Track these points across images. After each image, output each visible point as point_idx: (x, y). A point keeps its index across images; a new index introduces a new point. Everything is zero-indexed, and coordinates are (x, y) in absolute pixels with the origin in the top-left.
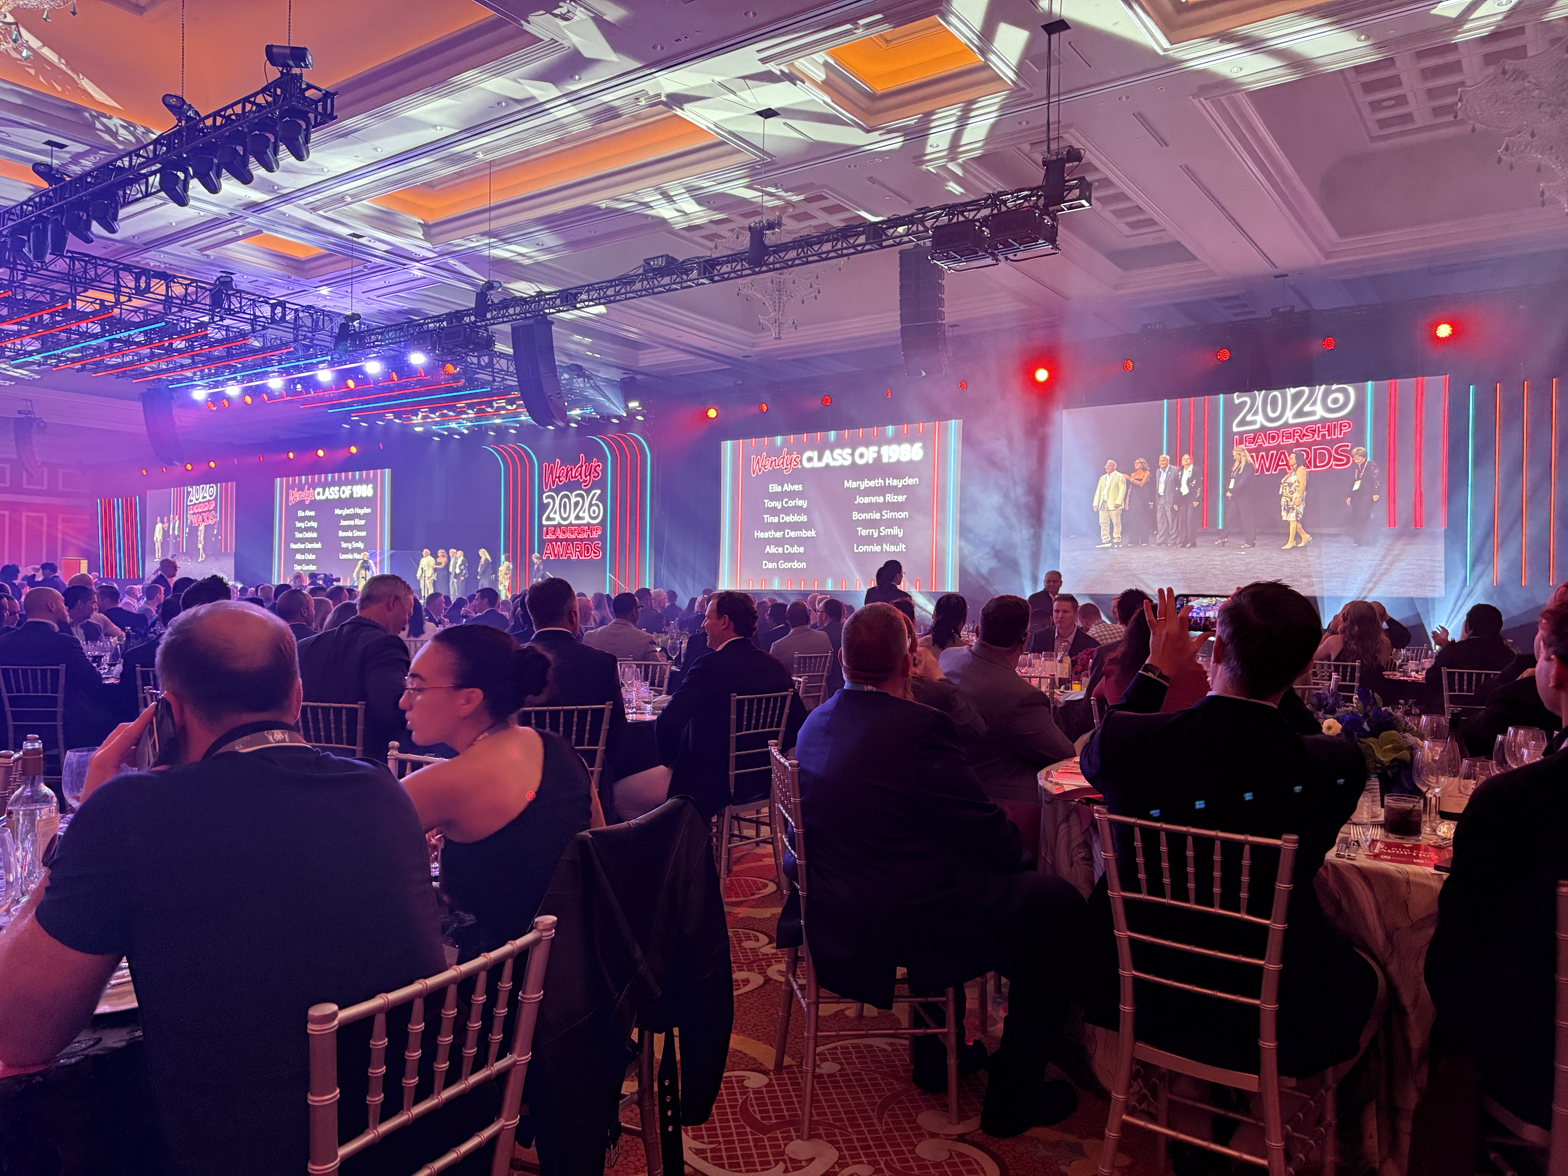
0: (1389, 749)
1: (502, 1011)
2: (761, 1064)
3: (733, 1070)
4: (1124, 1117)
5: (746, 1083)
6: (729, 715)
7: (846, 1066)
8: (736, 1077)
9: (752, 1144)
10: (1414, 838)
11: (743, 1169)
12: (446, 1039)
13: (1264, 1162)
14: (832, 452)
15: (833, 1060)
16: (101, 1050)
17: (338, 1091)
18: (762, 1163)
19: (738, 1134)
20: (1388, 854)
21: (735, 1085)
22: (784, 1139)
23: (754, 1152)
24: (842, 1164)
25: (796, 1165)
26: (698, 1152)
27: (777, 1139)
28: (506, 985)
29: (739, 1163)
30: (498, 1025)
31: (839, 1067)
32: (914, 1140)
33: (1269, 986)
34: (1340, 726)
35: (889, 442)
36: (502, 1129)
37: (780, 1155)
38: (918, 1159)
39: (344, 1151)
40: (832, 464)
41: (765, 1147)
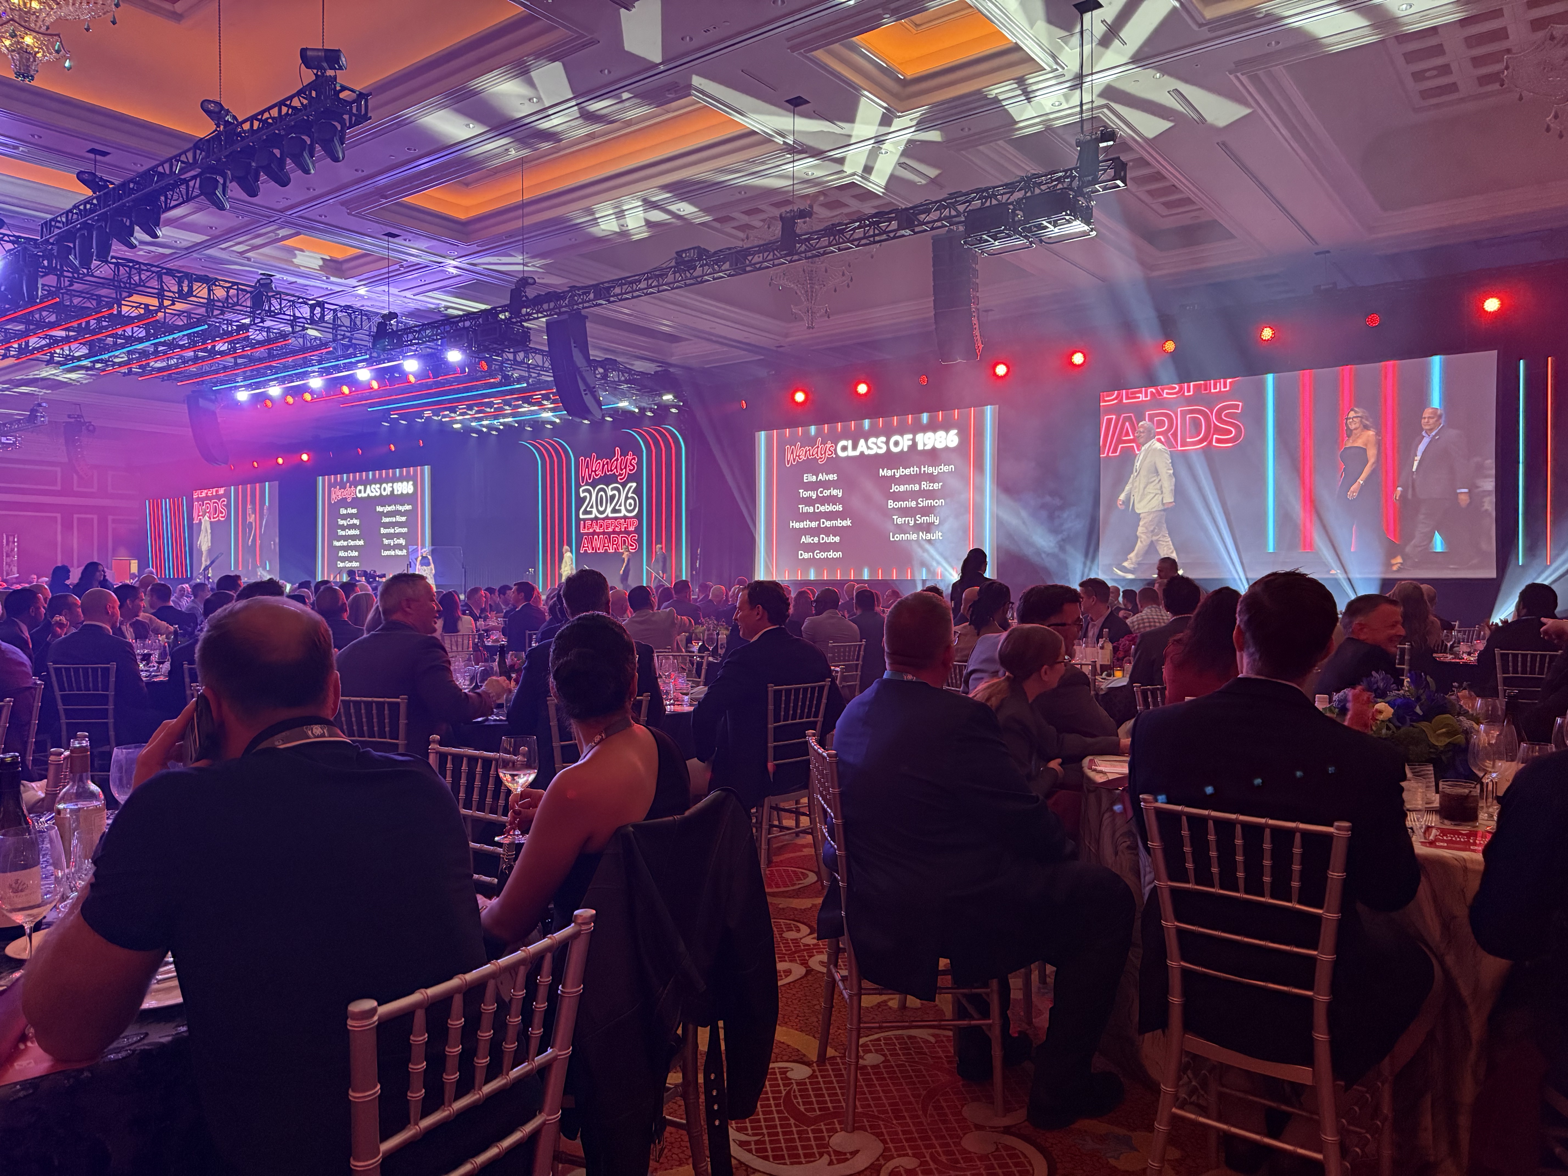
0: (1444, 733)
1: (540, 1006)
2: (804, 1055)
3: (777, 1062)
4: (1174, 1110)
5: (789, 1074)
6: (767, 705)
7: (889, 1058)
8: (779, 1068)
9: (796, 1136)
10: (1470, 823)
11: (788, 1162)
12: (486, 1035)
13: (1320, 1156)
14: (866, 441)
15: (877, 1051)
16: (148, 1044)
17: (379, 1087)
18: (806, 1156)
19: (782, 1126)
20: (1443, 841)
21: (778, 1076)
22: (828, 1130)
23: (798, 1144)
24: (886, 1156)
25: (841, 1157)
26: (742, 1144)
27: (821, 1131)
28: (544, 979)
29: (783, 1155)
30: (538, 1019)
31: (882, 1059)
32: (960, 1132)
33: (1323, 977)
34: (1392, 711)
35: (925, 429)
36: (544, 1124)
37: (823, 1146)
38: (964, 1151)
39: (387, 1146)
40: (867, 452)
41: (809, 1139)
